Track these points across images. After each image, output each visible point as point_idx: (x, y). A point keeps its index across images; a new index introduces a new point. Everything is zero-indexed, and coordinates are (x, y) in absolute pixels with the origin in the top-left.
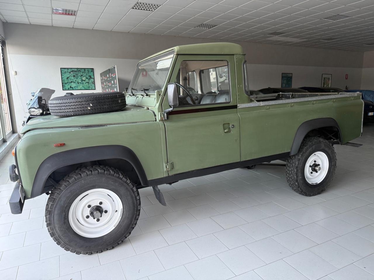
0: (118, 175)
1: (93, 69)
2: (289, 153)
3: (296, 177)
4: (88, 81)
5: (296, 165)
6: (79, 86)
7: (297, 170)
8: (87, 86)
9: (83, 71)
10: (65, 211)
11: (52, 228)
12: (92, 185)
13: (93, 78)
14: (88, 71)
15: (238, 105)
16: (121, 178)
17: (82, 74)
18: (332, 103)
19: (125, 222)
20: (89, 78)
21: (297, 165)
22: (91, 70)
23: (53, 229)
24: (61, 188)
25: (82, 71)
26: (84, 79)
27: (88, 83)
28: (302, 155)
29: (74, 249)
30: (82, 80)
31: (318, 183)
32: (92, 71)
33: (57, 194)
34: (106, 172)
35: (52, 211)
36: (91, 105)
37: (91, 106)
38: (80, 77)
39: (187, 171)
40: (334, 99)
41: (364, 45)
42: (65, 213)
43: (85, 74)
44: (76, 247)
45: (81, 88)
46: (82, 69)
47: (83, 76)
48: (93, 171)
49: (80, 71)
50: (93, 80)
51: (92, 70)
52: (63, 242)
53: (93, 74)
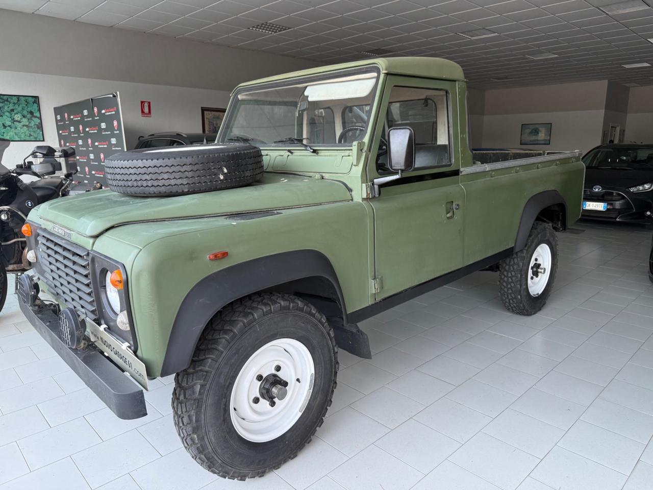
0: (309, 309)
1: (38, 97)
2: (512, 248)
3: (519, 286)
4: (27, 124)
5: (519, 267)
6: (8, 133)
7: (521, 276)
8: (25, 133)
9: (16, 102)
10: (225, 395)
11: (201, 437)
12: (272, 333)
13: (38, 115)
14: (26, 102)
15: (462, 169)
16: (313, 313)
17: (12, 108)
18: (555, 167)
19: (318, 399)
20: (29, 116)
21: (521, 267)
22: (33, 100)
23: (203, 438)
24: (220, 348)
25: (12, 101)
26: (19, 119)
27: (27, 126)
28: (527, 250)
29: (238, 471)
30: (14, 121)
31: (540, 293)
32: (34, 102)
33: (213, 361)
34: (291, 306)
35: (202, 399)
36: (225, 171)
37: (226, 173)
38: (7, 114)
39: (400, 290)
40: (558, 160)
41: (492, 79)
42: (225, 400)
43: (20, 109)
44: (241, 467)
45: (11, 136)
46: (14, 98)
47: (15, 112)
48: (272, 304)
49: (7, 101)
50: (39, 121)
51: (36, 99)
52: (220, 461)
53: (37, 108)
